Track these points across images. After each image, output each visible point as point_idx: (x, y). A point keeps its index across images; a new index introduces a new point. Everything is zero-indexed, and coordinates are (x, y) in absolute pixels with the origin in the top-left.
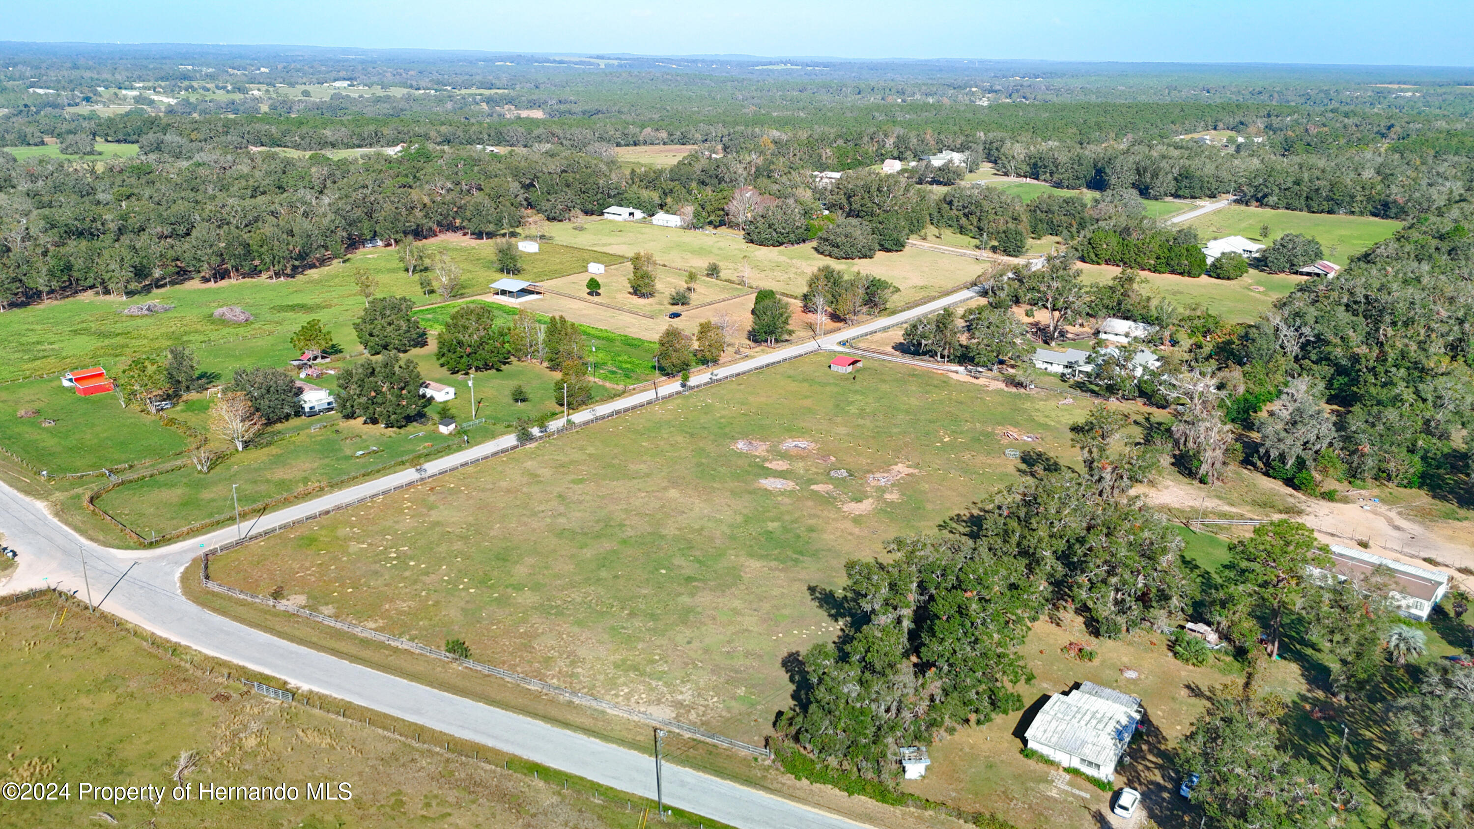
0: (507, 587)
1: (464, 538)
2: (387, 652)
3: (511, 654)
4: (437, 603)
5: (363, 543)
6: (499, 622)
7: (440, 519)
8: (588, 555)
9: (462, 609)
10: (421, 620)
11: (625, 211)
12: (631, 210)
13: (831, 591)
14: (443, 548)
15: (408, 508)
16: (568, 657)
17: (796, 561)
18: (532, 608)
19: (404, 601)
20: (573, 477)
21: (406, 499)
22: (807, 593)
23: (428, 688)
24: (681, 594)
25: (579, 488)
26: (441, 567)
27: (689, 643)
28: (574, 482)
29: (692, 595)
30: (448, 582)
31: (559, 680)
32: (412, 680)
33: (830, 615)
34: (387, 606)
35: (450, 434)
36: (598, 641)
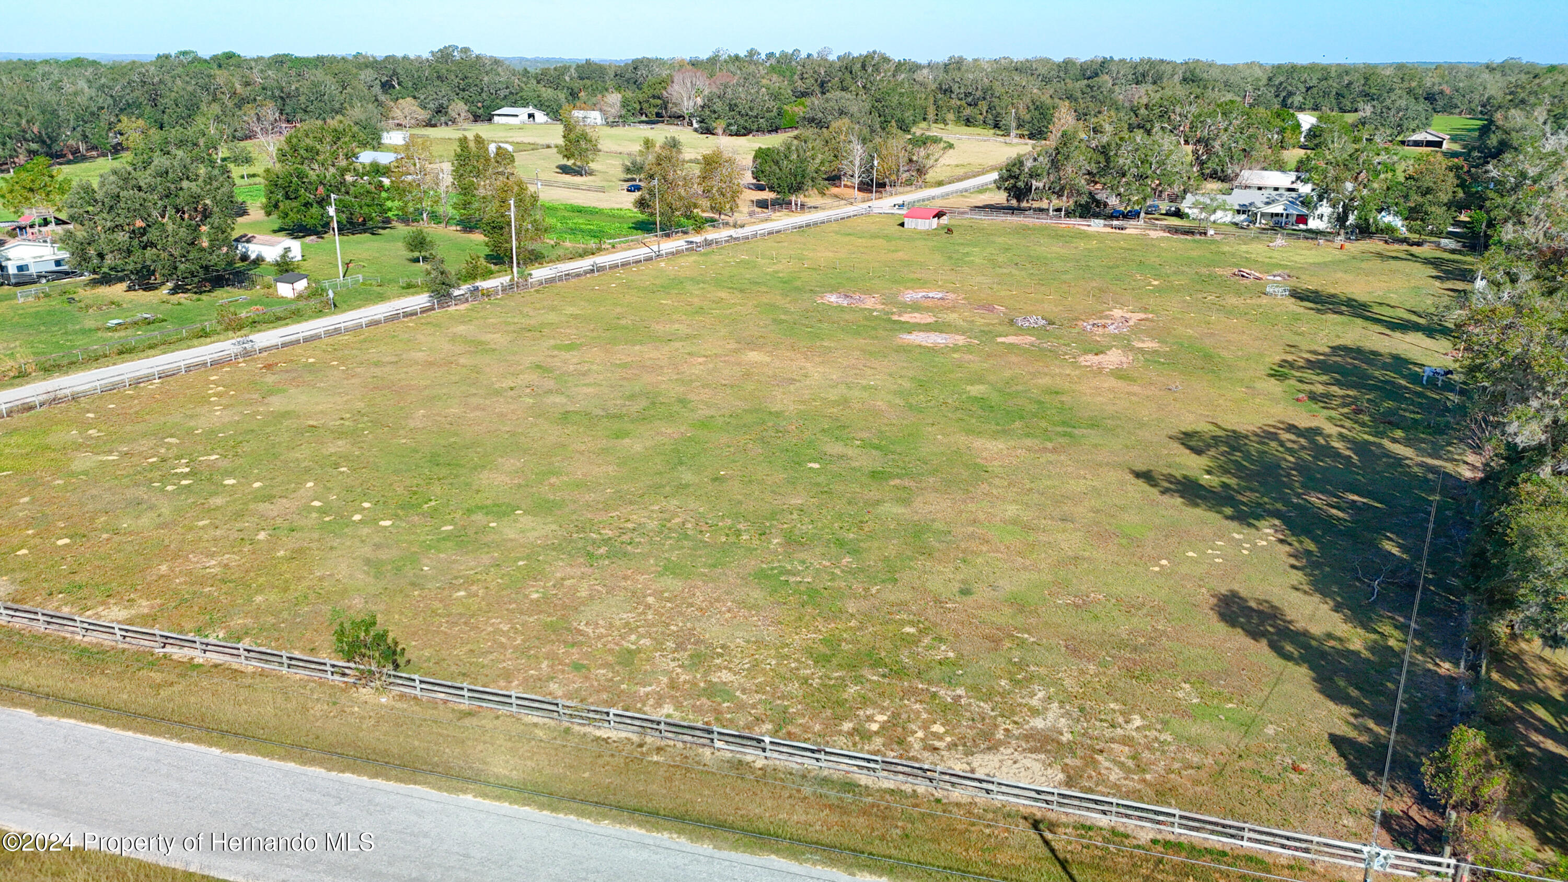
0: (469, 511)
1: (353, 435)
2: (157, 677)
3: (523, 651)
4: (297, 554)
5: (110, 452)
6: (469, 582)
7: (291, 407)
8: (638, 447)
9: (368, 562)
10: (260, 590)
11: (523, 112)
12: (531, 110)
13: (1185, 477)
14: (303, 453)
15: (215, 395)
16: (680, 647)
17: (1071, 436)
18: (545, 547)
19: (212, 555)
20: (552, 342)
21: (213, 382)
22: (1141, 484)
23: (291, 765)
24: (878, 502)
25: (573, 357)
26: (300, 484)
27: (965, 592)
28: (556, 347)
29: (906, 502)
30: (322, 511)
31: (679, 706)
32: (235, 748)
33: (1227, 518)
34: (164, 568)
35: (300, 297)
36: (742, 604)
